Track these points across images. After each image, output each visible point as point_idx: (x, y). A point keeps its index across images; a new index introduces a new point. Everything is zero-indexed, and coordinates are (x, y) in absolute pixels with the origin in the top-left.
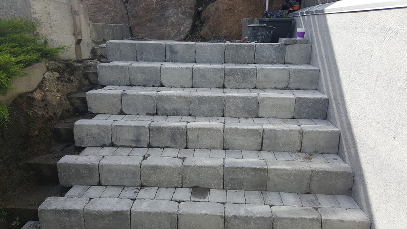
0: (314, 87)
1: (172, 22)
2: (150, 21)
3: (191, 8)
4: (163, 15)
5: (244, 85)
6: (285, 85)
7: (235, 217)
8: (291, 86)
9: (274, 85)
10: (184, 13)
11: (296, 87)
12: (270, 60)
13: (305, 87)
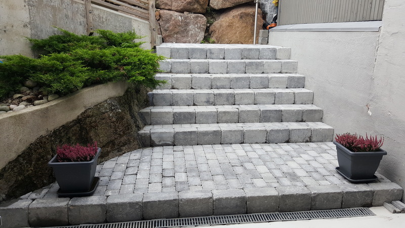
0: (295, 72)
1: (192, 34)
2: (177, 33)
3: (204, 25)
4: (186, 30)
5: (257, 71)
6: (279, 71)
7: (272, 130)
8: (282, 71)
9: (274, 71)
10: (200, 28)
11: (285, 72)
12: (268, 57)
13: (290, 72)
